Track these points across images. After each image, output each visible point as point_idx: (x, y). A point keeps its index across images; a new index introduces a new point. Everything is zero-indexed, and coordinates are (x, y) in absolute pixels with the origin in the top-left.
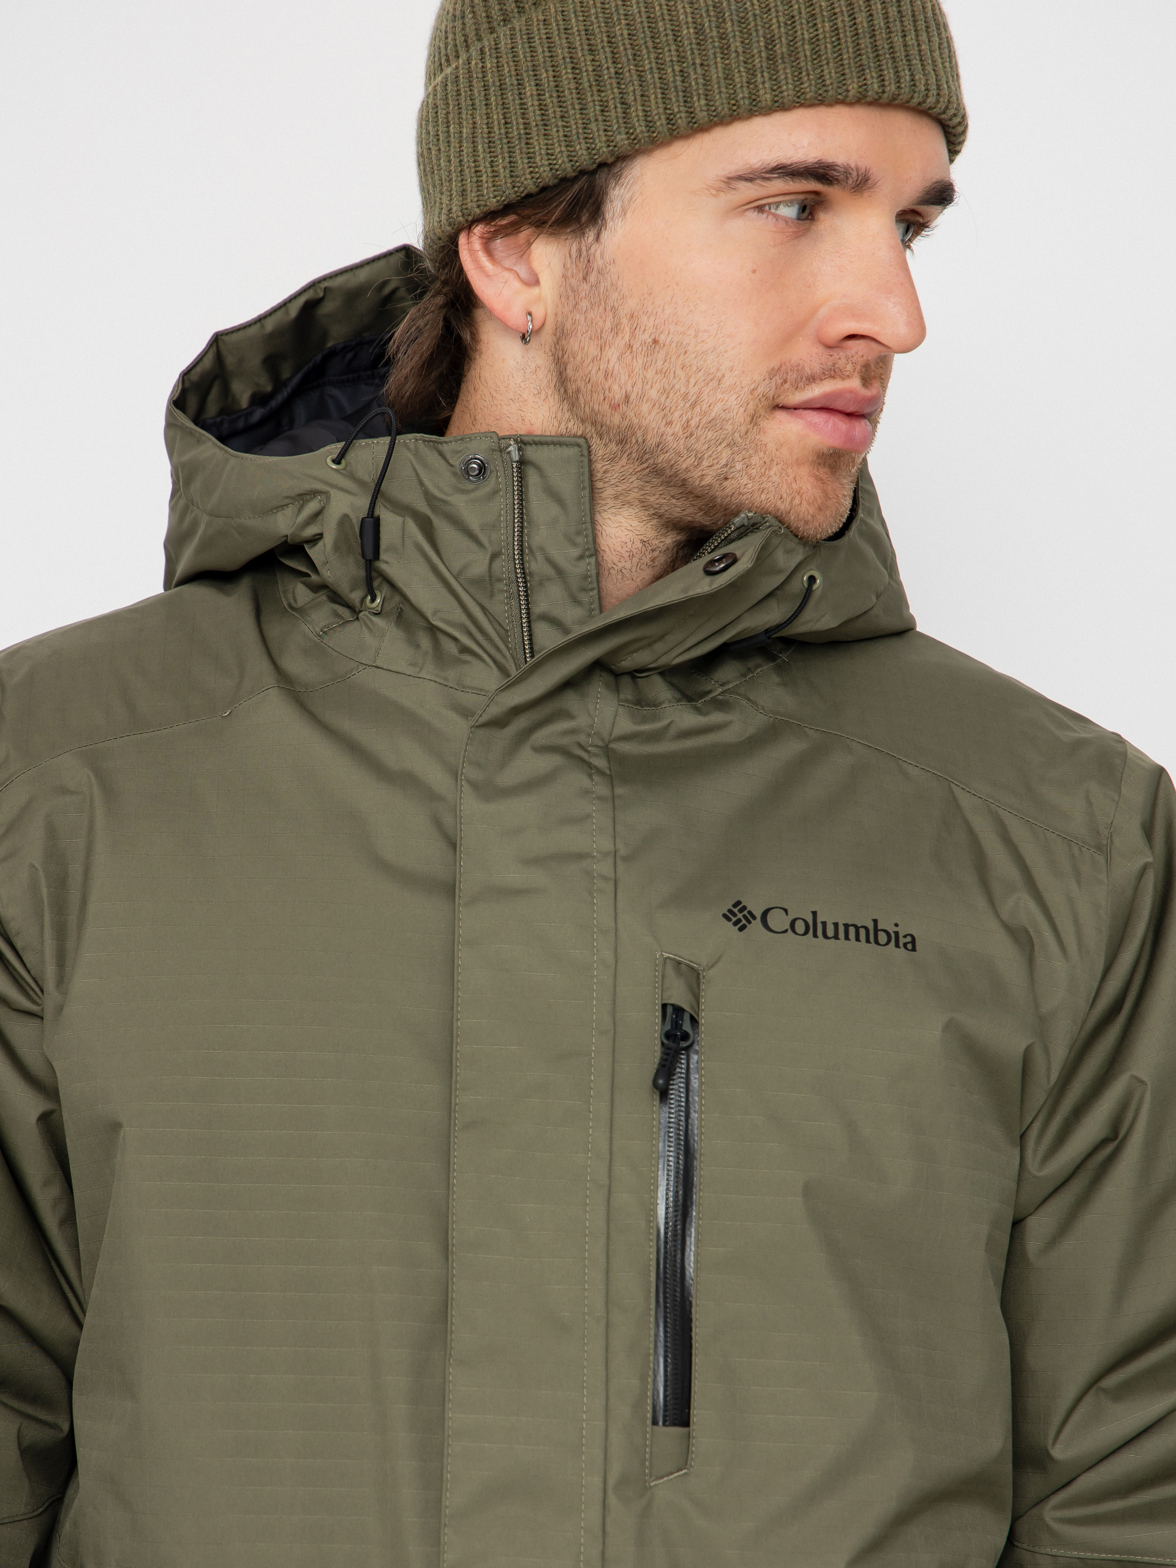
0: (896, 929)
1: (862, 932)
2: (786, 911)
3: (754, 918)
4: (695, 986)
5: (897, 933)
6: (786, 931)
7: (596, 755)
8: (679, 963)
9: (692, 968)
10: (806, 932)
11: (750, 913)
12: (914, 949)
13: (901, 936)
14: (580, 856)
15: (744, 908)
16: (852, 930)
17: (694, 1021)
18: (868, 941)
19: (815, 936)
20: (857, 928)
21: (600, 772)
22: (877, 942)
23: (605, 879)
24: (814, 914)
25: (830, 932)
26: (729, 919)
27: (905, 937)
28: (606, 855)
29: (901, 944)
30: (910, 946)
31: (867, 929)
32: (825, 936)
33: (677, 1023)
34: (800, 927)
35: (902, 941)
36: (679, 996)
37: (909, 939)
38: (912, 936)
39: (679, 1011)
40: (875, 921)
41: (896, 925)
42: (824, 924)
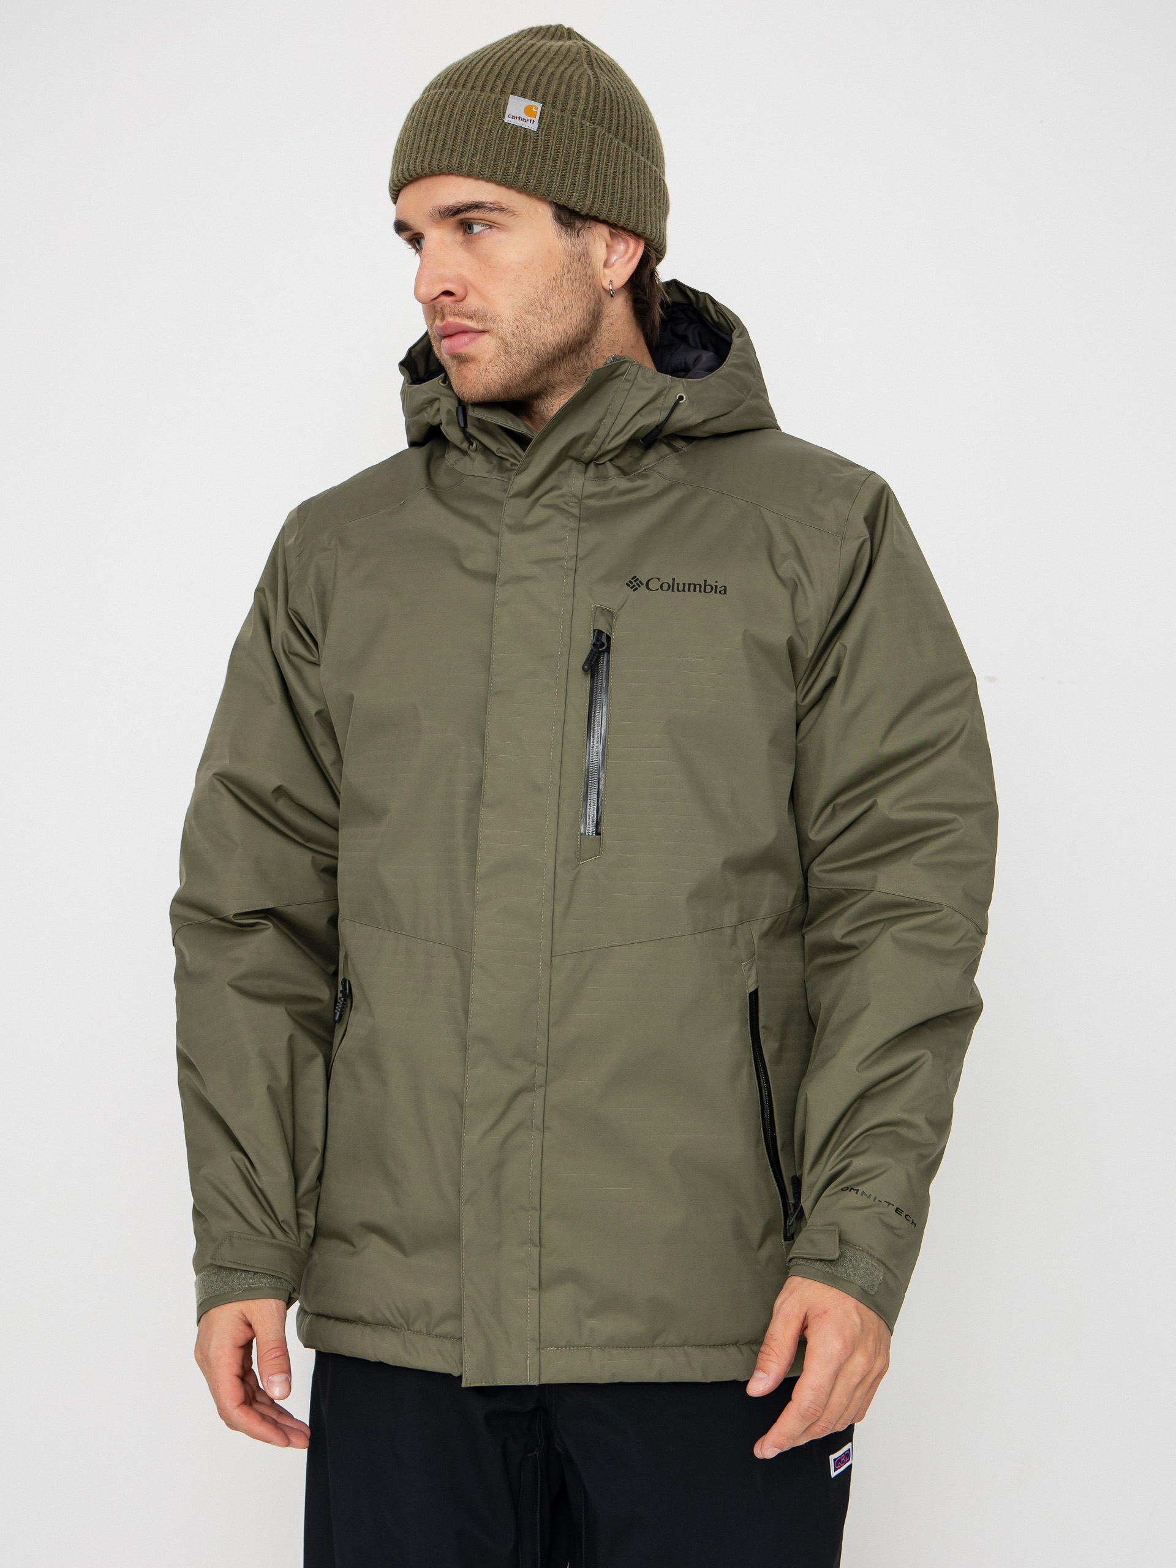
0: (716, 584)
1: (698, 587)
2: (659, 579)
3: (642, 584)
4: (610, 620)
5: (716, 586)
6: (658, 589)
7: (573, 507)
8: (603, 609)
9: (610, 611)
10: (669, 589)
11: (640, 582)
12: (725, 593)
13: (718, 587)
14: (559, 559)
15: (638, 579)
16: (692, 586)
17: (609, 638)
18: (700, 591)
19: (673, 590)
20: (695, 585)
21: (574, 516)
22: (705, 591)
23: (571, 570)
24: (674, 579)
25: (681, 588)
26: (629, 586)
27: (721, 587)
28: (571, 557)
29: (718, 592)
30: (723, 592)
31: (700, 585)
32: (678, 590)
33: (598, 638)
34: (665, 587)
35: (719, 590)
36: (602, 626)
37: (723, 588)
38: (725, 587)
39: (600, 633)
40: (705, 581)
41: (717, 582)
42: (678, 584)
